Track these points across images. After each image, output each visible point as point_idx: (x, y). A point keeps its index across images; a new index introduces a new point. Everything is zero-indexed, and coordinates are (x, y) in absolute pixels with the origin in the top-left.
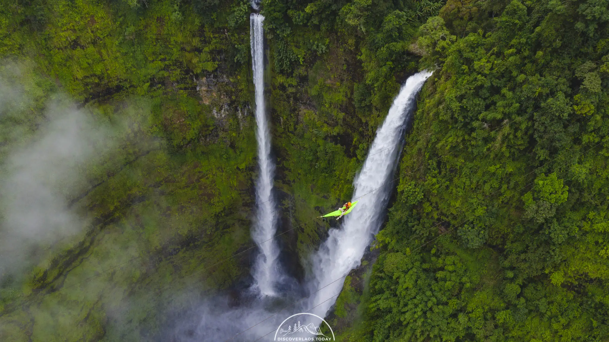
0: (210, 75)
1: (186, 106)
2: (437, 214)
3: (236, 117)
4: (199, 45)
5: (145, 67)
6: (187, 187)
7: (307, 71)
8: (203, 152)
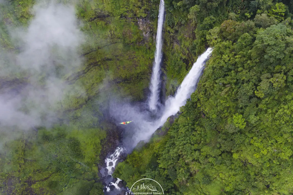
0: (143, 18)
1: (133, 28)
2: (202, 109)
3: (152, 38)
4: (140, 6)
5: (119, 9)
6: (128, 60)
7: (178, 28)
8: (137, 48)
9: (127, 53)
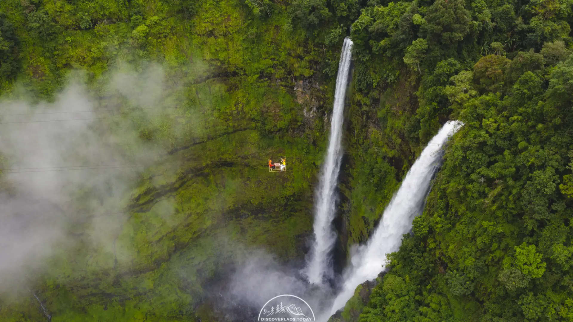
0: (306, 80)
1: (283, 100)
2: (439, 253)
3: (322, 120)
4: (302, 54)
5: (258, 62)
7: (380, 94)
8: (288, 142)
9: (267, 152)
